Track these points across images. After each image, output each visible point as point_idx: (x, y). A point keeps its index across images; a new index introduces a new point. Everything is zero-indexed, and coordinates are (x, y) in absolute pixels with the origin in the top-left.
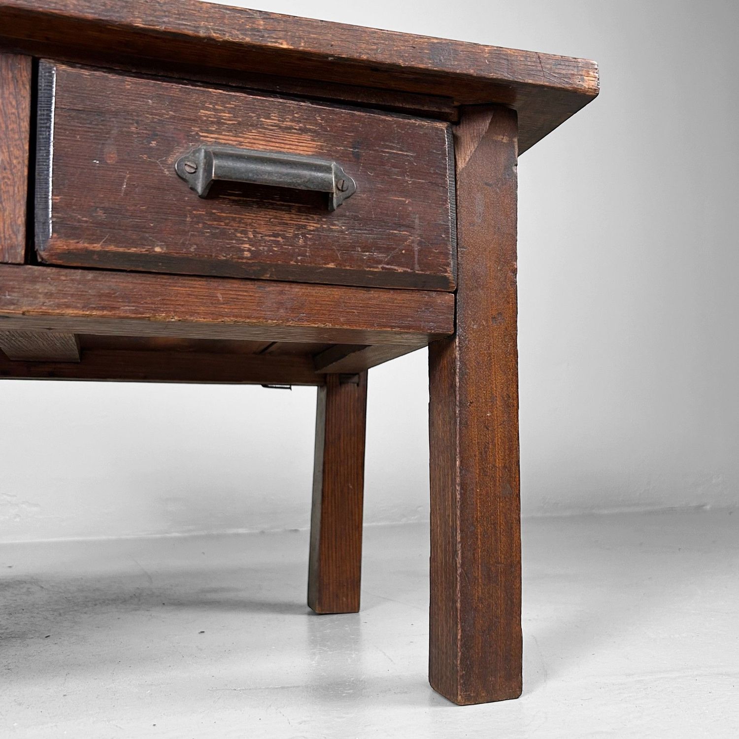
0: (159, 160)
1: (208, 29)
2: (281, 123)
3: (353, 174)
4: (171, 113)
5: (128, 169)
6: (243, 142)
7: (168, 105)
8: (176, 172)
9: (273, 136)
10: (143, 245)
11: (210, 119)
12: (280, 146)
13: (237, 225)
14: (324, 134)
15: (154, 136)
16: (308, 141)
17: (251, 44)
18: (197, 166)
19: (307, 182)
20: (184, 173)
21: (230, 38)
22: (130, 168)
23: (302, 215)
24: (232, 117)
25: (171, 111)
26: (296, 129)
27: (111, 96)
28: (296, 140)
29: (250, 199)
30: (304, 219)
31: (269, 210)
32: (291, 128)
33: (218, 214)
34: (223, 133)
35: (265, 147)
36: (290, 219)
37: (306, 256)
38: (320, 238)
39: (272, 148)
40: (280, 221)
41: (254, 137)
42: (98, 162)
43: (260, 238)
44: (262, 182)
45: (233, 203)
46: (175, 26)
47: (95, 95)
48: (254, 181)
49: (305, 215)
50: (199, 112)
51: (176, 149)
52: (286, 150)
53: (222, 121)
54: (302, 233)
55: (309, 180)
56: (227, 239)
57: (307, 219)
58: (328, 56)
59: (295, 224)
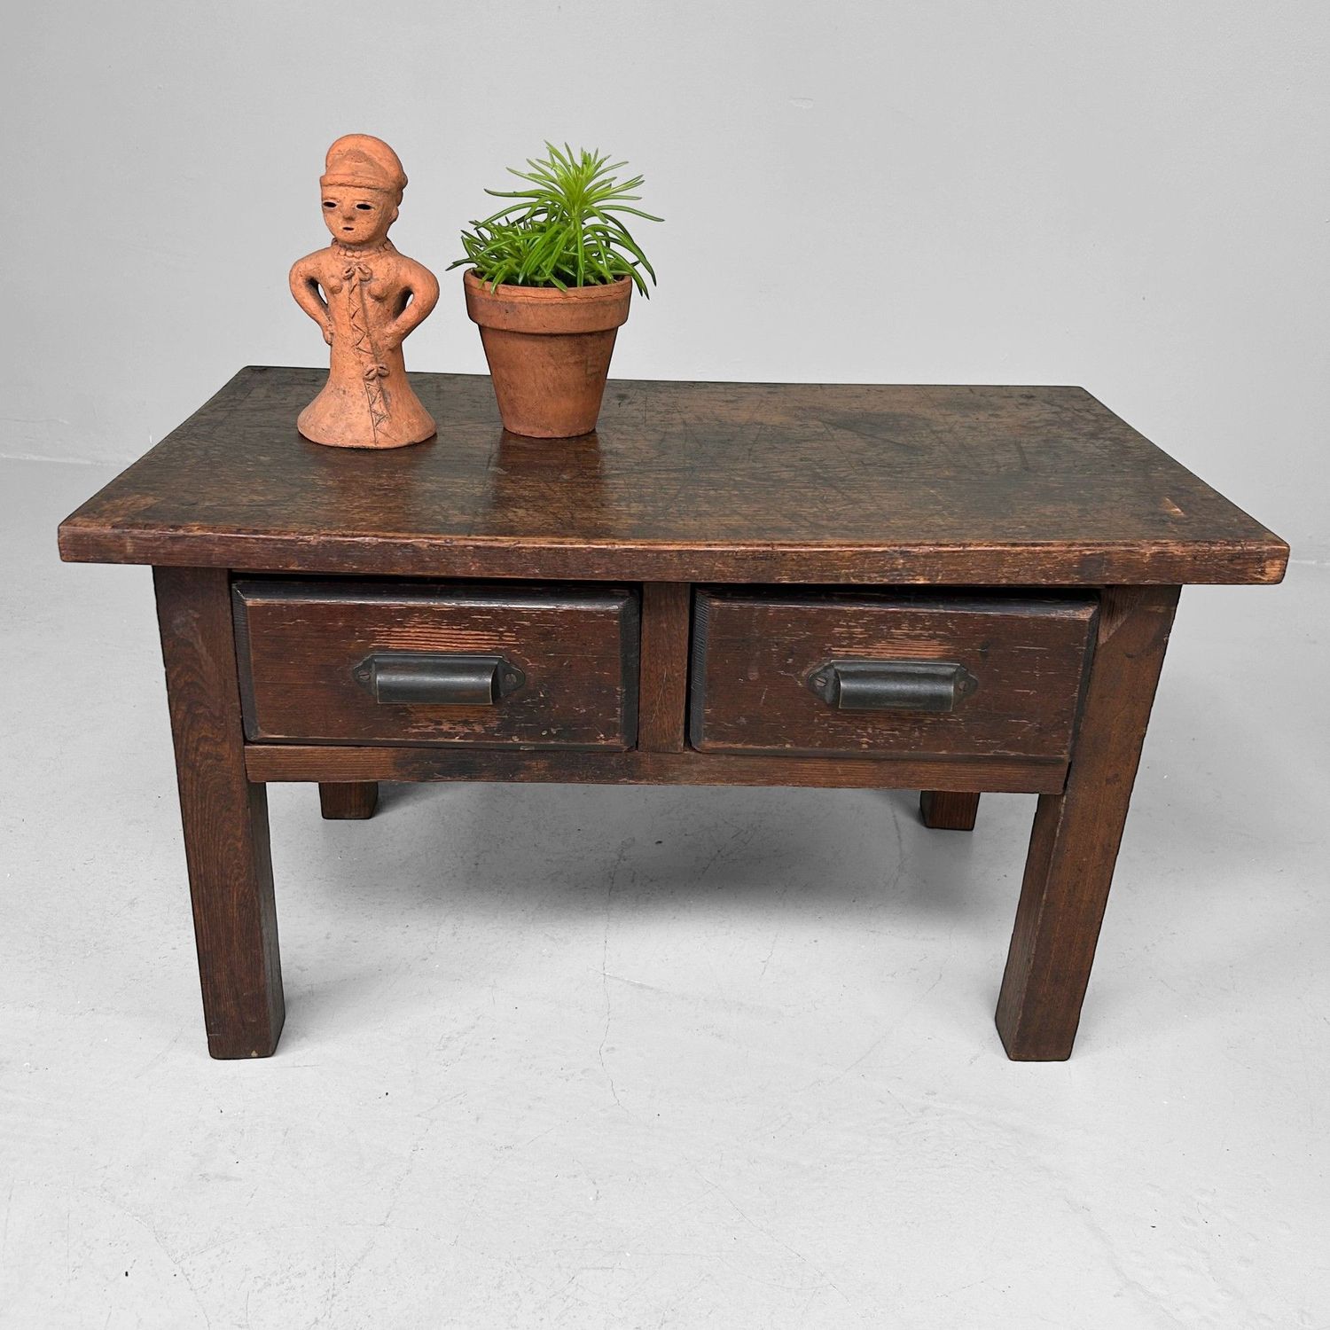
0: (794, 674)
2: (910, 632)
3: (977, 672)
7: (805, 627)
8: (808, 685)
9: (902, 644)
11: (843, 635)
12: (907, 653)
13: (860, 723)
14: (953, 638)
15: (791, 654)
16: (936, 645)
18: (827, 681)
20: (816, 687)
22: (769, 683)
24: (864, 631)
26: (925, 636)
28: (924, 646)
32: (921, 635)
34: (855, 646)
37: (920, 746)
38: (936, 730)
39: (898, 655)
40: (899, 717)
41: (882, 647)
42: (742, 680)
43: (878, 733)
50: (833, 630)
51: (810, 663)
52: (913, 655)
53: (855, 635)
56: (849, 735)
59: (913, 719)
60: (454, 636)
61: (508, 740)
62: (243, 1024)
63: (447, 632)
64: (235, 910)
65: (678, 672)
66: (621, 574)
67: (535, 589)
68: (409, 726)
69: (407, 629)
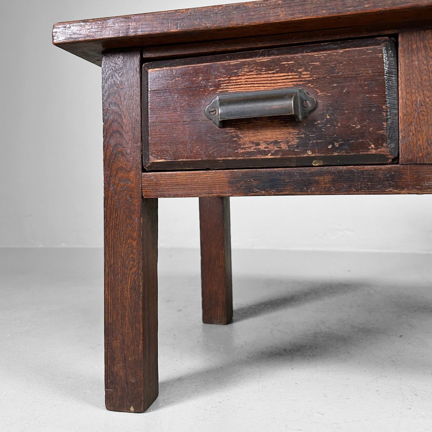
60: (269, 79)
61: (304, 154)
62: (127, 383)
63: (265, 76)
64: (128, 293)
65: (428, 97)
66: (385, 6)
67: (323, 44)
68: (239, 148)
69: (240, 77)
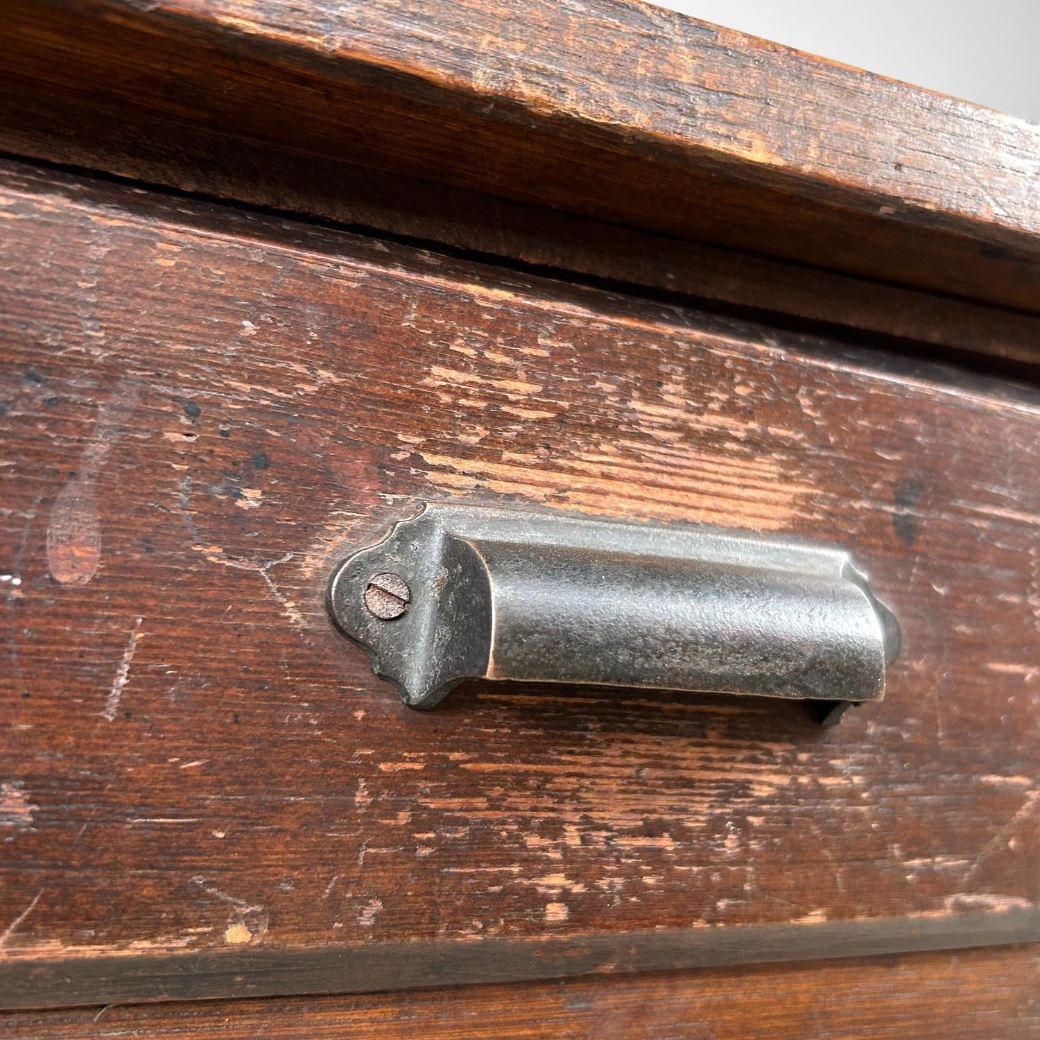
0: (269, 565)
1: (504, 65)
2: (693, 417)
3: (893, 592)
4: (324, 373)
5: (141, 609)
6: (570, 489)
7: (315, 342)
8: (331, 614)
9: (667, 464)
10: (179, 924)
11: (463, 402)
12: (685, 501)
13: (532, 802)
14: (818, 457)
15: (254, 467)
16: (771, 480)
17: (651, 135)
18: (410, 594)
19: (805, 673)
20: (362, 621)
21: (580, 108)
22: (151, 603)
23: (739, 748)
24: (538, 395)
25: (325, 367)
26: (736, 440)
27: (92, 299)
28: (735, 480)
29: (580, 700)
30: (742, 761)
31: (636, 737)
32: (721, 436)
33: (469, 766)
34: (507, 455)
35: (637, 505)
36: (699, 764)
37: (740, 894)
38: (789, 823)
39: (658, 508)
40: (668, 774)
41: (605, 468)
42: (17, 581)
43: (602, 847)
44: (662, 682)
45: (518, 718)
46: (380, 39)
47: (27, 293)
48: (634, 680)
49: (749, 743)
50: (428, 374)
51: (336, 518)
52: (702, 513)
53: (505, 408)
54: (737, 812)
55: (813, 664)
56: (493, 863)
57: (754, 760)
58: (886, 199)
59: (717, 781)
